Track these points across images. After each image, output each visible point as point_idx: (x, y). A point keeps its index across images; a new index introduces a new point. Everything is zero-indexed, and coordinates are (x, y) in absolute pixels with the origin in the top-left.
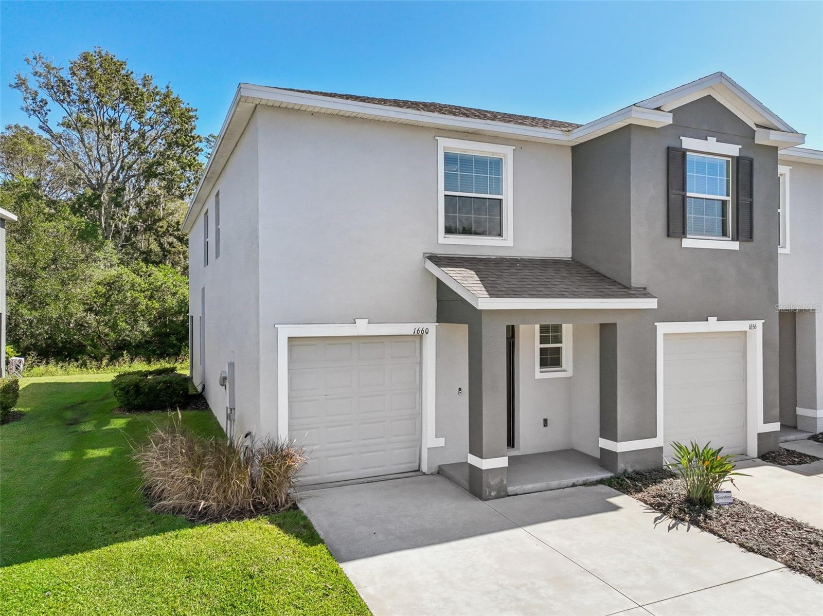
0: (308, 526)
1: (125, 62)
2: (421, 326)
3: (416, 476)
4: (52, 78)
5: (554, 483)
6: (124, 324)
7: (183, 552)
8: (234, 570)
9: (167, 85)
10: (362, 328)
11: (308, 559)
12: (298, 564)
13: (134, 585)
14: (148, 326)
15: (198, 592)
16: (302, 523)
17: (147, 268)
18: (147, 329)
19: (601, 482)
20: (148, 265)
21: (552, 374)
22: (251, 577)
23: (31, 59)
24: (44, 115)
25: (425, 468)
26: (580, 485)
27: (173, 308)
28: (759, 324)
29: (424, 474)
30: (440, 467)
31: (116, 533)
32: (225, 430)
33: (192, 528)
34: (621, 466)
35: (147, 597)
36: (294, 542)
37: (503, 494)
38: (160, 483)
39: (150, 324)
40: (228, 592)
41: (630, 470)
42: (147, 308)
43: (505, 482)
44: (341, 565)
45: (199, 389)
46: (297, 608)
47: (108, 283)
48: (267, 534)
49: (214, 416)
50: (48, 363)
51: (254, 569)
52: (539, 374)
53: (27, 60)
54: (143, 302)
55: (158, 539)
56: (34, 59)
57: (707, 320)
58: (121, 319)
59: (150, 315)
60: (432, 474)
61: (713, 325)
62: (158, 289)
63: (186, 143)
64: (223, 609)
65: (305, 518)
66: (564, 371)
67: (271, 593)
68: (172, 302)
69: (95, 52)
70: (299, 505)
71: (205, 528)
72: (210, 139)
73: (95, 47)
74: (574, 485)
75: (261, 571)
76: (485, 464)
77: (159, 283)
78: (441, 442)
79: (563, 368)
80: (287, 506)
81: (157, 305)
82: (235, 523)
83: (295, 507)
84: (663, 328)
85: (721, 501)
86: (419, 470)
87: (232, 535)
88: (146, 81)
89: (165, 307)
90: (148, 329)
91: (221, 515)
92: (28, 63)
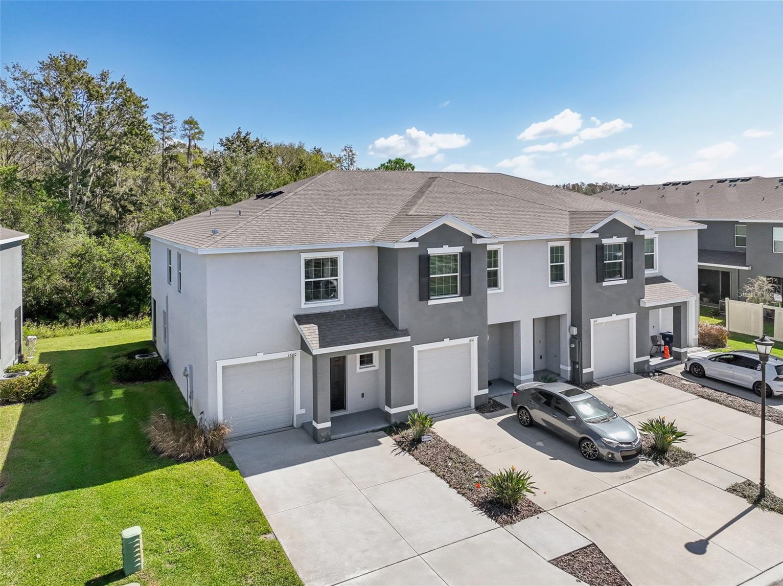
0: (232, 462)
1: (86, 61)
2: (292, 352)
3: (290, 429)
4: (28, 82)
5: (356, 432)
6: (95, 289)
7: (177, 476)
8: (199, 483)
9: (122, 78)
10: (261, 357)
11: (231, 478)
12: (227, 480)
13: (159, 491)
14: (113, 289)
15: (186, 493)
16: (229, 460)
17: (110, 240)
18: (112, 291)
19: (381, 429)
20: (111, 238)
21: (368, 369)
22: (207, 486)
23: (10, 66)
24: (20, 109)
25: (295, 425)
26: (370, 432)
27: (133, 273)
28: (476, 338)
29: (295, 428)
30: (303, 423)
31: (144, 468)
32: (186, 399)
33: (178, 464)
34: (393, 420)
35: (166, 496)
36: (225, 470)
37: (328, 439)
38: (162, 446)
39: (115, 286)
40: (198, 493)
41: (398, 422)
42: (112, 275)
43: (330, 434)
44: (245, 479)
45: (165, 361)
46: (226, 497)
47: (80, 254)
48: (213, 466)
49: (177, 386)
50: (38, 325)
51: (208, 483)
52: (359, 369)
53: (7, 68)
54: (109, 271)
55: (164, 470)
56: (13, 67)
57: (443, 341)
58: (92, 285)
59: (115, 280)
60: (298, 428)
61: (447, 342)
62: (120, 258)
63: (138, 132)
64: (197, 499)
65: (231, 457)
66: (375, 366)
67: (215, 492)
68: (131, 268)
69: (61, 56)
70: (228, 450)
71: (184, 464)
72: (158, 116)
73: (61, 52)
74: (367, 432)
75: (211, 484)
76: (319, 426)
77: (121, 253)
78: (303, 411)
79: (373, 365)
80: (222, 452)
81: (120, 272)
82: (198, 462)
83: (226, 452)
84: (417, 348)
85: (425, 440)
86: (292, 426)
87: (197, 468)
88: (104, 76)
89: (126, 272)
90: (114, 290)
91: (191, 457)
92: (8, 71)
